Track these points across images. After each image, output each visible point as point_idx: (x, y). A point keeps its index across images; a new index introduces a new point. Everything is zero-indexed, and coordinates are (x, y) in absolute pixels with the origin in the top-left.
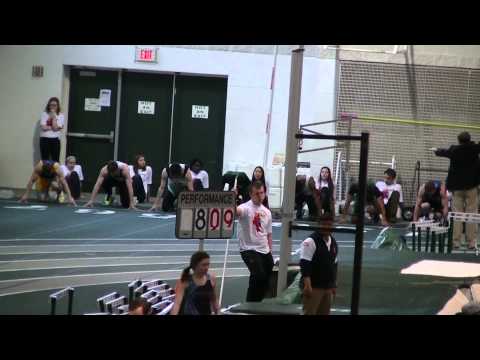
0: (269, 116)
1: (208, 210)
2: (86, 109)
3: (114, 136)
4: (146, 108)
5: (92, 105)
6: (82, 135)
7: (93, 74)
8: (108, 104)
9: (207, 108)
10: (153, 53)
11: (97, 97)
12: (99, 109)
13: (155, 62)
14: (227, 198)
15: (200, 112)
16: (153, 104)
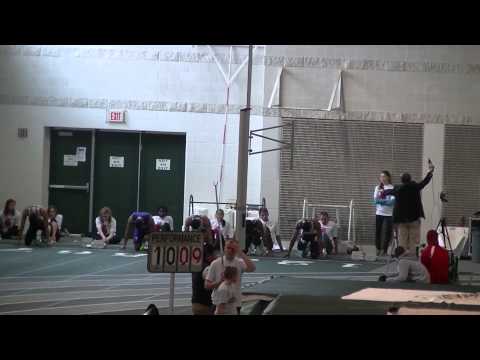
0: (222, 167)
1: (178, 248)
2: (65, 164)
3: (89, 187)
4: (118, 162)
5: (70, 161)
6: (62, 186)
7: (70, 134)
8: (84, 160)
9: (169, 161)
10: (122, 115)
11: (75, 154)
12: (76, 164)
13: (124, 122)
14: (196, 239)
15: (163, 164)
16: (122, 159)
